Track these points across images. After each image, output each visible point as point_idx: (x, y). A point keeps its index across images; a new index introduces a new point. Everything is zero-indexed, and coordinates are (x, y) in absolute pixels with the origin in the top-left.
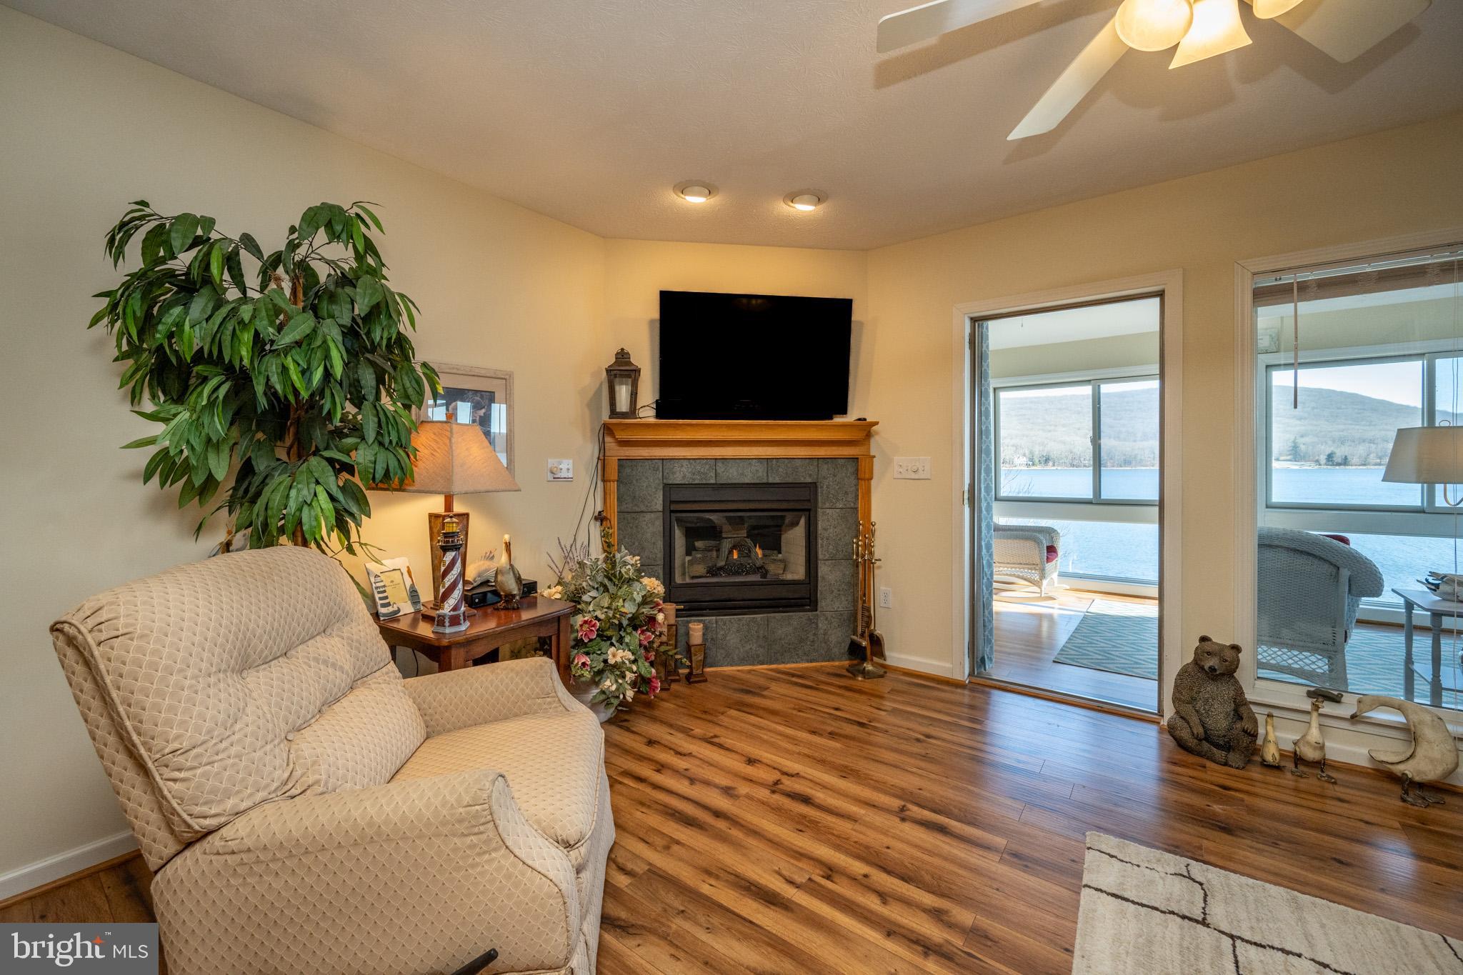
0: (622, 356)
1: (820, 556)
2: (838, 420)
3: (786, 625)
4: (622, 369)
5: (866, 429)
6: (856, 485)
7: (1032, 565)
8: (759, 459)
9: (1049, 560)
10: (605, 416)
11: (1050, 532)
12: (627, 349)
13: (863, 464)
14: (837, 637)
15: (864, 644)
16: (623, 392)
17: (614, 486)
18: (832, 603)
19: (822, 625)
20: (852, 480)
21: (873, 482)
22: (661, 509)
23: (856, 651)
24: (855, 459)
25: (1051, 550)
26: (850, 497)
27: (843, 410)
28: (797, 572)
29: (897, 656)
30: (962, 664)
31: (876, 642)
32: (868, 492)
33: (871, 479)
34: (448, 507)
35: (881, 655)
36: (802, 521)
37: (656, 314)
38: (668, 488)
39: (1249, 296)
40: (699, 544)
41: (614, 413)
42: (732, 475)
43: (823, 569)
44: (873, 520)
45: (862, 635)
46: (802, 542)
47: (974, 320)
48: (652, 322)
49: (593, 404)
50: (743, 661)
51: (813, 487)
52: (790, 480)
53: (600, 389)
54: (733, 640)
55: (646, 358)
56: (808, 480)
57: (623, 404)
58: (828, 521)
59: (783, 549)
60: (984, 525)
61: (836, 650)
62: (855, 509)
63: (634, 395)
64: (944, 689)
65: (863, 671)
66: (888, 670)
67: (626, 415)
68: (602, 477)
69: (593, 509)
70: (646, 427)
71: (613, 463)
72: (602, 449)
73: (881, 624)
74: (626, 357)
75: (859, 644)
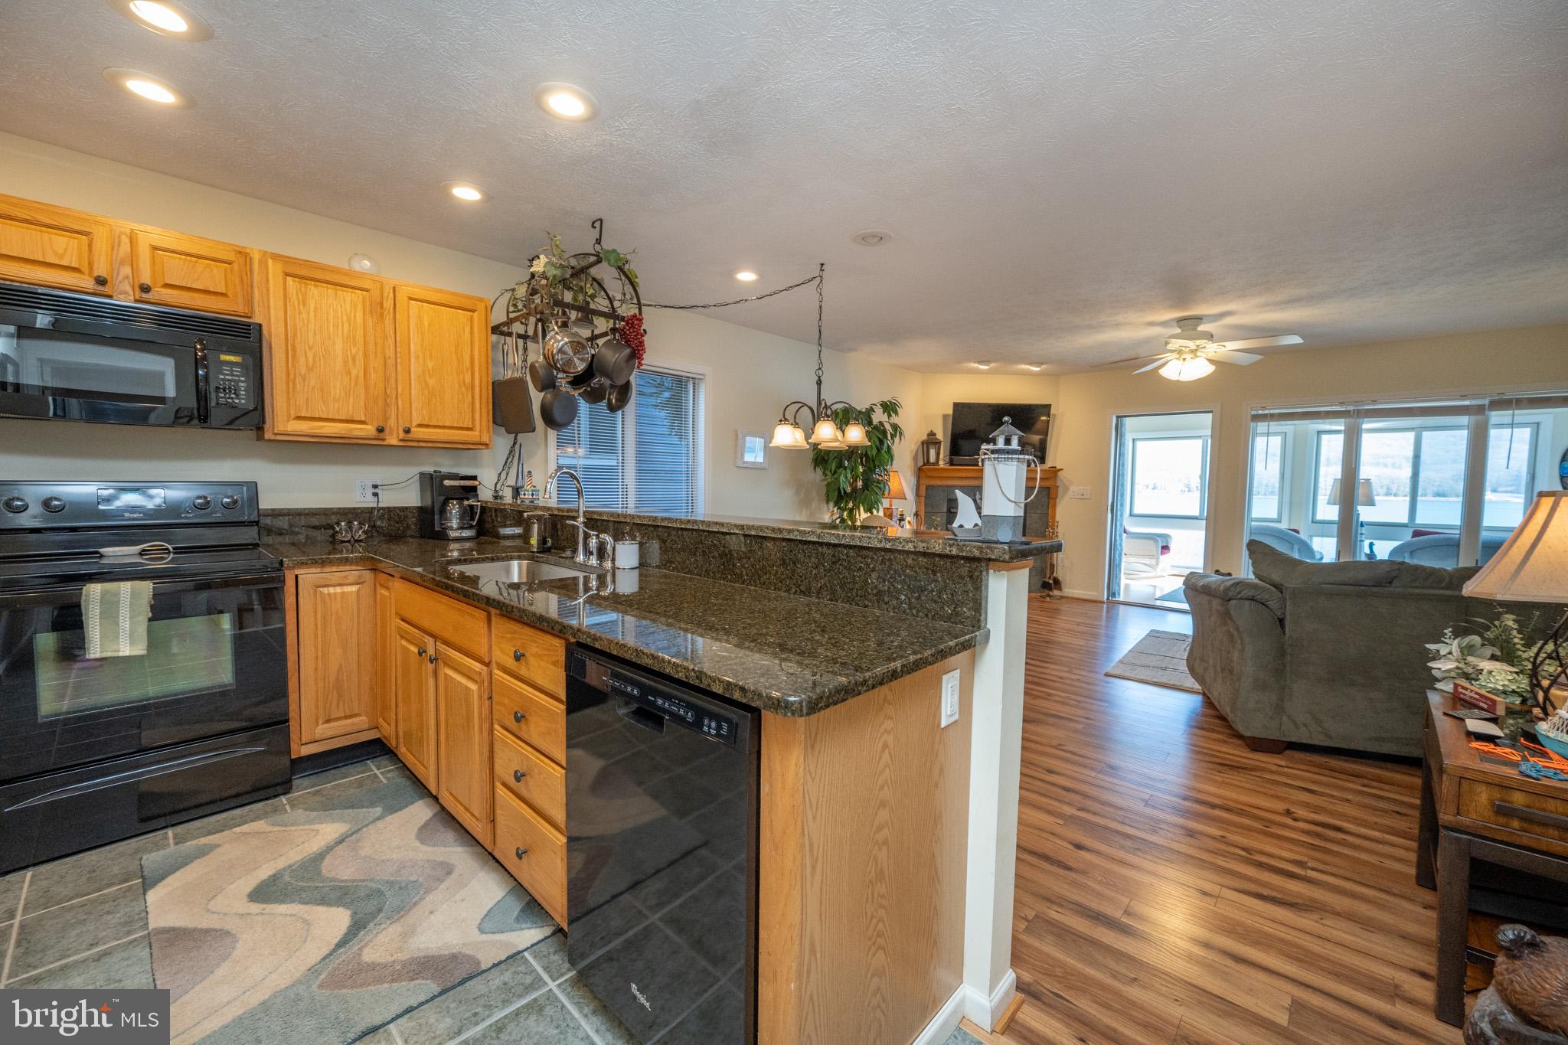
0: (932, 434)
4: (931, 441)
6: (1048, 502)
7: (1151, 556)
9: (1162, 553)
10: (921, 462)
11: (1165, 537)
12: (934, 431)
13: (1052, 492)
15: (1051, 582)
16: (932, 452)
17: (923, 499)
20: (1046, 499)
21: (1058, 500)
22: (946, 511)
23: (1046, 586)
24: (1049, 488)
25: (1165, 548)
26: (1045, 508)
27: (1043, 462)
29: (1068, 591)
30: (1103, 592)
31: (1057, 583)
32: (1054, 506)
33: (1056, 498)
34: (891, 505)
35: (1060, 589)
37: (950, 412)
38: (950, 501)
41: (927, 462)
44: (1057, 519)
45: (1050, 578)
47: (1118, 417)
48: (945, 417)
49: (915, 458)
53: (917, 451)
55: (943, 435)
57: (932, 459)
58: (1032, 520)
60: (1118, 523)
62: (1047, 514)
63: (938, 454)
64: (1094, 604)
65: (1049, 596)
66: (1062, 597)
67: (933, 464)
68: (918, 495)
69: (914, 510)
70: (943, 469)
71: (923, 488)
72: (918, 481)
73: (1059, 574)
74: (934, 435)
75: (1050, 584)
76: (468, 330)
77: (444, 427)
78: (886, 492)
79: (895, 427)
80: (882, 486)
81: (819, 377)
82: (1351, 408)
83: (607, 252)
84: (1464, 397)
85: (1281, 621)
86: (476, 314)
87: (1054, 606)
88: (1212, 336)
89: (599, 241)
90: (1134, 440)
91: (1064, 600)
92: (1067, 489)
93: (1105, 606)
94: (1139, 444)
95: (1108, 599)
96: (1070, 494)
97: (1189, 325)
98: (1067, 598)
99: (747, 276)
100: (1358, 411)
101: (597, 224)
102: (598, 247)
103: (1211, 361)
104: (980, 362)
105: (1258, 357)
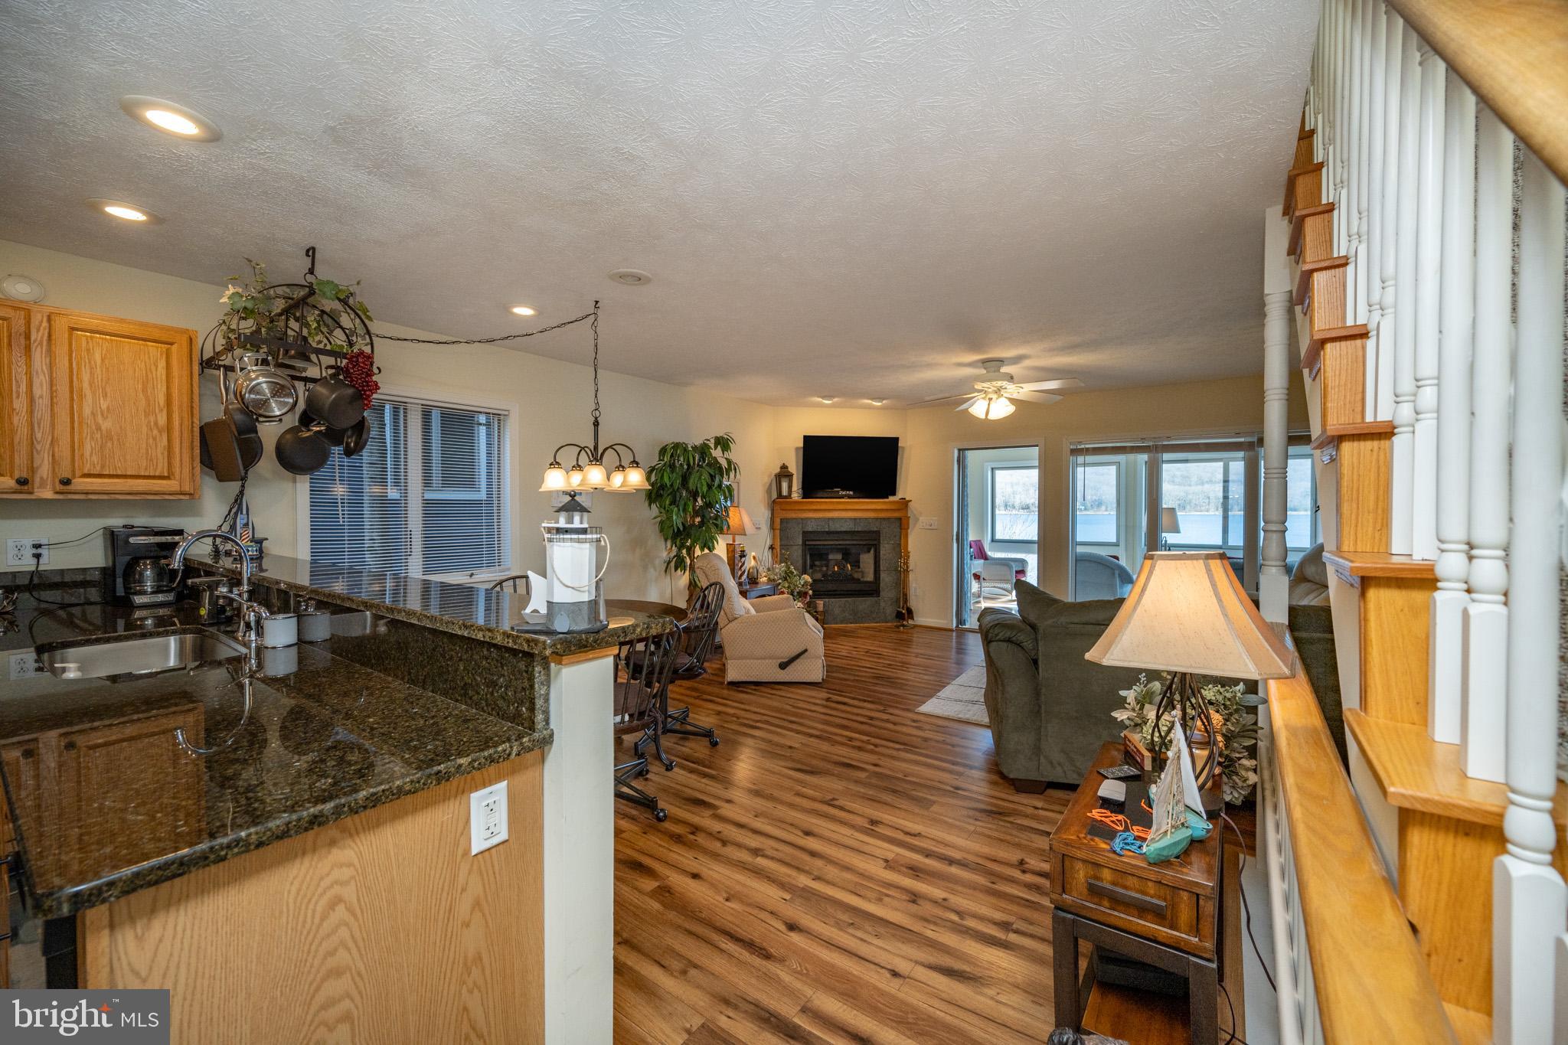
0: (784, 467)
1: (882, 568)
2: (891, 498)
3: (864, 604)
4: (784, 474)
5: (905, 503)
6: (901, 533)
8: (851, 519)
10: (775, 495)
12: (786, 464)
13: (904, 521)
14: (890, 611)
15: (904, 612)
16: (785, 485)
17: (778, 532)
18: (887, 593)
19: (882, 604)
20: (898, 529)
21: (909, 531)
22: (801, 543)
23: (900, 616)
24: (900, 519)
25: (1020, 573)
26: (897, 538)
27: (894, 493)
28: (870, 577)
29: (920, 620)
30: (952, 620)
31: (910, 612)
32: (907, 536)
33: (908, 528)
34: (734, 541)
35: (912, 618)
36: (872, 551)
37: (801, 445)
38: (805, 533)
39: (1069, 453)
40: (817, 563)
41: (780, 495)
42: (837, 527)
43: (883, 575)
44: (909, 549)
45: (903, 608)
46: (872, 562)
47: (959, 450)
48: (797, 449)
49: (769, 491)
50: (842, 622)
51: (878, 533)
52: (866, 529)
53: (771, 485)
54: (837, 611)
55: (795, 468)
56: (875, 529)
57: (785, 492)
58: (885, 549)
59: (861, 565)
61: (889, 618)
62: (900, 544)
63: (790, 487)
64: (944, 633)
65: (903, 626)
66: (915, 626)
67: (786, 497)
68: (772, 527)
69: (768, 543)
70: (796, 502)
71: (778, 521)
72: (772, 514)
73: (913, 603)
74: (787, 467)
75: (901, 612)
76: (162, 364)
77: (125, 476)
78: (725, 527)
79: (729, 462)
80: (719, 522)
81: (596, 418)
82: (1151, 444)
83: (321, 283)
84: (1238, 435)
85: (1035, 662)
86: (174, 348)
87: (905, 636)
88: (1012, 378)
89: (311, 271)
90: (992, 469)
91: (916, 630)
92: (917, 520)
93: (954, 634)
94: (998, 473)
95: (957, 626)
96: (919, 525)
97: (993, 365)
98: (920, 626)
99: (524, 311)
100: (1156, 447)
101: (311, 252)
102: (309, 277)
103: (1012, 401)
104: (823, 397)
105: (1059, 398)
